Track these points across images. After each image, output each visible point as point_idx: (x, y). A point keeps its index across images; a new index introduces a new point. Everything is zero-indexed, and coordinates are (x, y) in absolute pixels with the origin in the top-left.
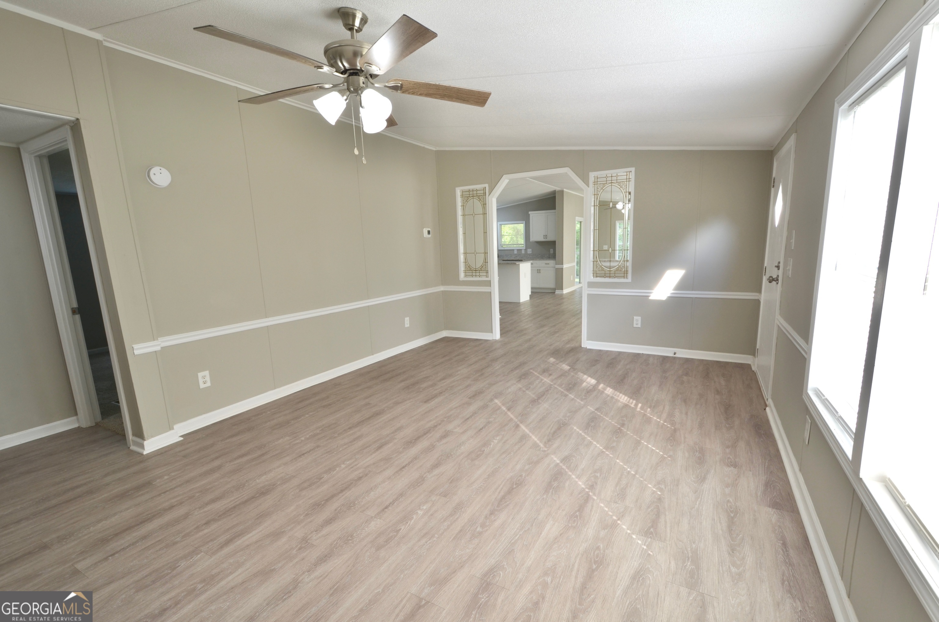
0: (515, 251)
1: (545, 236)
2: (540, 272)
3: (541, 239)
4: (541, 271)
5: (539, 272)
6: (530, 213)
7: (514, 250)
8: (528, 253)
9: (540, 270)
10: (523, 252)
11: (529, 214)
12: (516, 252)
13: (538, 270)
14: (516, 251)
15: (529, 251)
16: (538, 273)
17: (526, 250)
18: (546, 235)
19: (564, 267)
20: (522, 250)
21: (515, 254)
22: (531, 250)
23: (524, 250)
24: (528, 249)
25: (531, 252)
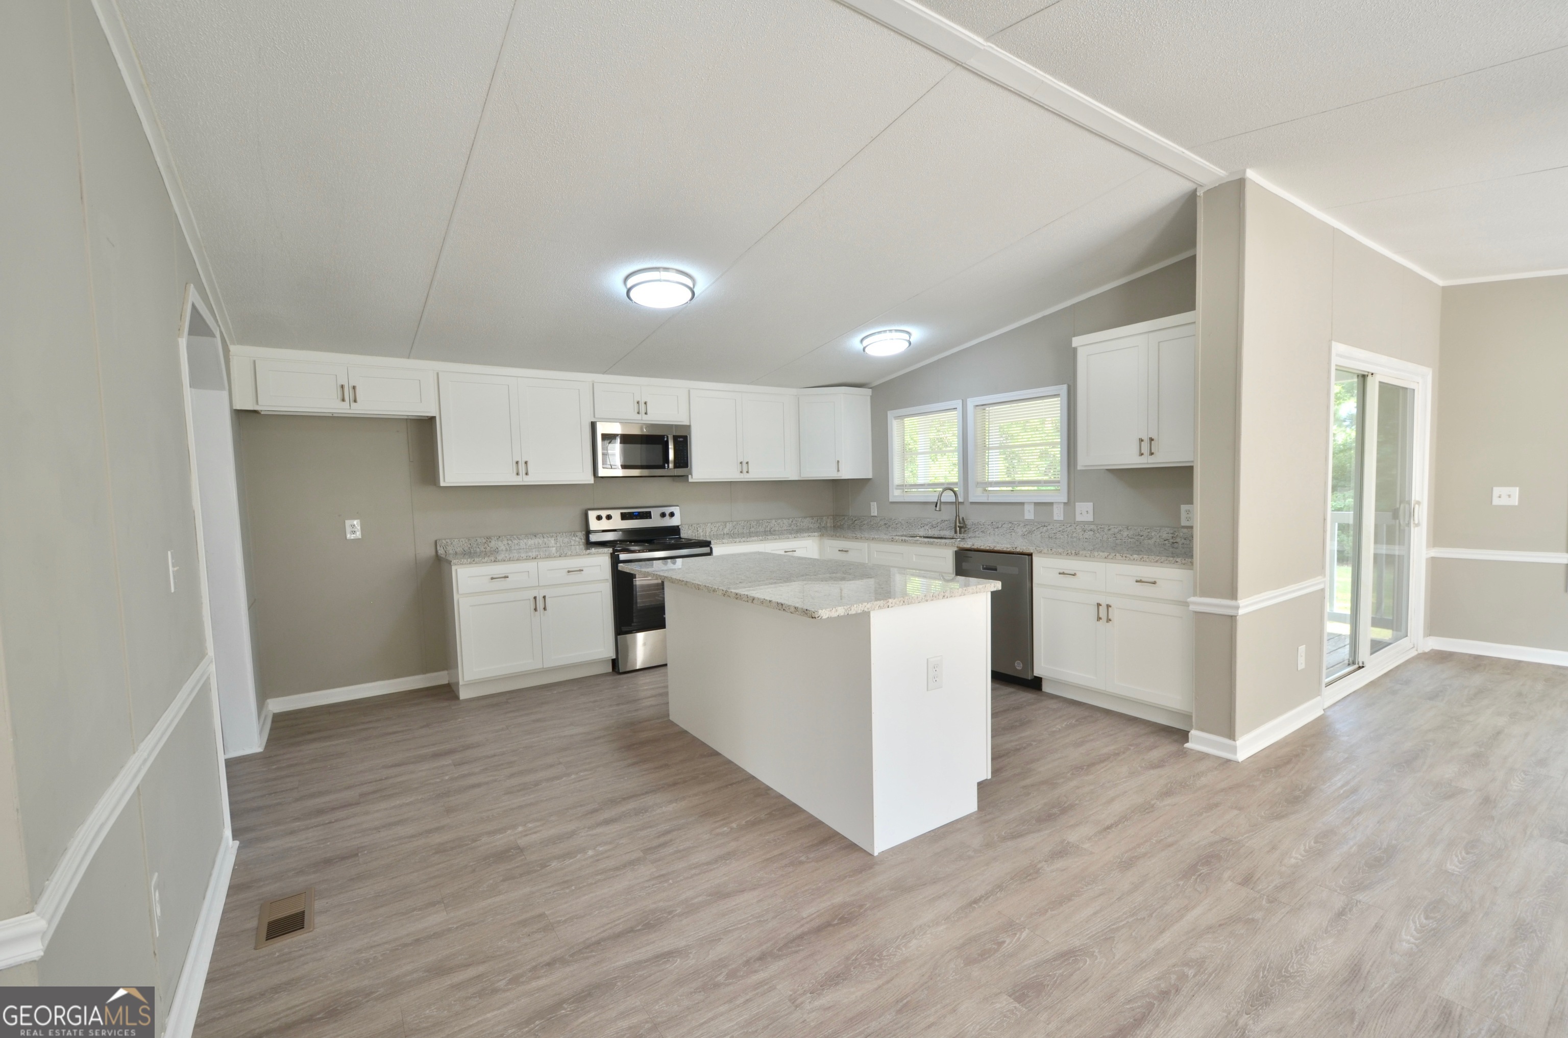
0: (1026, 507)
2: (1109, 620)
3: (1131, 459)
4: (1114, 614)
5: (1103, 614)
6: (1076, 341)
7: (1022, 504)
8: (1079, 518)
9: (1108, 606)
10: (1058, 514)
11: (1075, 350)
12: (1029, 514)
13: (1099, 605)
14: (1031, 508)
15: (1084, 511)
16: (1099, 619)
17: (1069, 507)
18: (1151, 440)
19: (1241, 612)
20: (1055, 506)
21: (1027, 523)
22: (1089, 506)
23: (1062, 506)
24: (1077, 504)
25: (1089, 518)
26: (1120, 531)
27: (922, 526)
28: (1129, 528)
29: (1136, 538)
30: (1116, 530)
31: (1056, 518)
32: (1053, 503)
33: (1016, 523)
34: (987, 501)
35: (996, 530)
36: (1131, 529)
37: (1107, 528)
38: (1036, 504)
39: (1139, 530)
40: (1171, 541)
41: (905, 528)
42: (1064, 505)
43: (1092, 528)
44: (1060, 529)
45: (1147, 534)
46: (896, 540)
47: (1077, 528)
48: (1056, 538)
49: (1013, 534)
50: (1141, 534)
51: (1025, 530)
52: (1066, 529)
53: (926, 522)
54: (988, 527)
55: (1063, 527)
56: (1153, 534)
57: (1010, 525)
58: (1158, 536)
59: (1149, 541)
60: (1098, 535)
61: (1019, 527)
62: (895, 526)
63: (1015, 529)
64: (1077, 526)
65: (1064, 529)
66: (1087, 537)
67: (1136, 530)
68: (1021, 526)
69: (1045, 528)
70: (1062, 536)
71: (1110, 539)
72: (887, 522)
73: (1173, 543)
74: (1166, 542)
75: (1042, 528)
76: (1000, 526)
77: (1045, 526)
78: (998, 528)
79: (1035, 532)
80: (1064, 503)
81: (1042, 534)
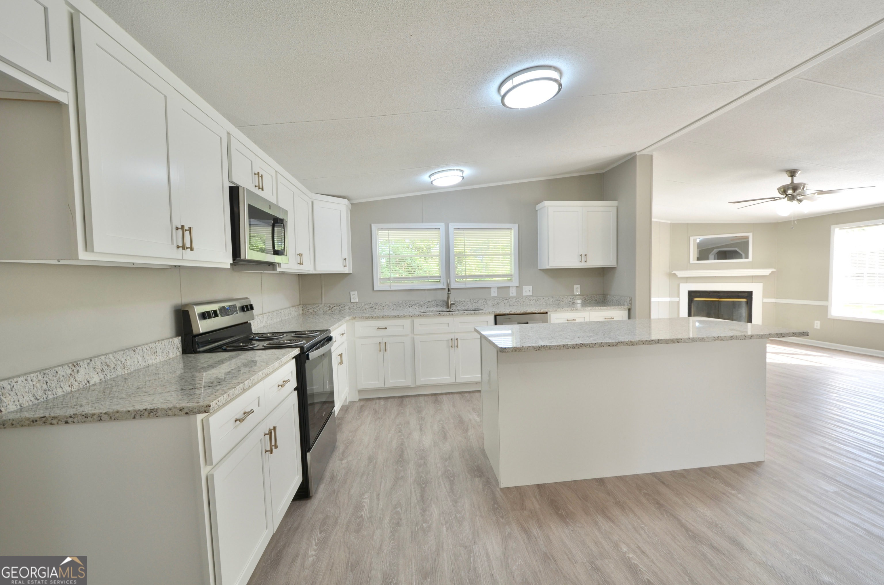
0: (492, 290)
1: (584, 257)
3: (576, 263)
6: (547, 203)
7: (491, 288)
8: (525, 294)
10: (513, 292)
12: (494, 293)
14: (496, 290)
15: (528, 290)
17: (519, 288)
18: (586, 255)
20: (511, 289)
21: (494, 298)
22: (530, 288)
23: (515, 288)
24: (523, 286)
25: (531, 294)
26: (549, 299)
27: (410, 306)
28: (553, 297)
29: (557, 302)
30: (547, 299)
31: (511, 295)
32: (509, 287)
33: (488, 299)
34: (465, 287)
35: (474, 304)
36: (554, 297)
37: (542, 298)
38: (499, 288)
39: (558, 298)
40: (572, 302)
41: (392, 308)
42: (516, 288)
43: (534, 298)
44: (516, 300)
45: (562, 299)
46: (443, 315)
47: (526, 299)
48: (514, 305)
49: (486, 305)
50: (559, 300)
51: (494, 303)
52: (520, 300)
53: (414, 303)
54: (468, 303)
55: (518, 299)
56: (564, 299)
57: (484, 300)
58: (566, 300)
59: (563, 303)
60: (537, 302)
61: (490, 301)
62: (382, 308)
63: (487, 302)
64: (526, 298)
65: (518, 300)
66: (532, 303)
67: (556, 298)
68: (491, 300)
69: (507, 301)
70: (517, 304)
71: (544, 304)
72: (373, 305)
73: (573, 303)
74: (570, 302)
75: (505, 301)
76: (476, 301)
77: (507, 299)
78: (475, 303)
79: (501, 303)
80: (516, 286)
81: (506, 304)
